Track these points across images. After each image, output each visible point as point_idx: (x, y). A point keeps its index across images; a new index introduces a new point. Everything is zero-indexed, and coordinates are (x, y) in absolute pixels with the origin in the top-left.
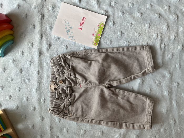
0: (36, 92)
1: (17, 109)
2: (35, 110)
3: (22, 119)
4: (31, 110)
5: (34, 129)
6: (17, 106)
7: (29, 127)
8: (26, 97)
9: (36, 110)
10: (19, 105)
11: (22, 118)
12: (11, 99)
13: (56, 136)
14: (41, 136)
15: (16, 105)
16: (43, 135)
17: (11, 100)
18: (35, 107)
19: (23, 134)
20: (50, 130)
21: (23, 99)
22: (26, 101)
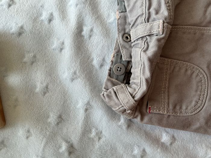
0: (77, 5)
1: (20, 34)
2: (61, 49)
3: (25, 63)
4: (53, 47)
5: (46, 95)
6: (22, 27)
7: (35, 87)
8: (50, 12)
9: (63, 51)
10: (25, 27)
11: (25, 60)
12: (12, 7)
13: (97, 129)
14: (60, 117)
15: (20, 25)
16: (64, 117)
17: (10, 8)
18: (63, 43)
19: (16, 100)
20: (86, 110)
21: (41, 15)
22: (46, 22)
